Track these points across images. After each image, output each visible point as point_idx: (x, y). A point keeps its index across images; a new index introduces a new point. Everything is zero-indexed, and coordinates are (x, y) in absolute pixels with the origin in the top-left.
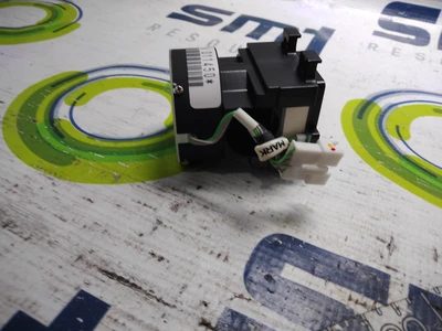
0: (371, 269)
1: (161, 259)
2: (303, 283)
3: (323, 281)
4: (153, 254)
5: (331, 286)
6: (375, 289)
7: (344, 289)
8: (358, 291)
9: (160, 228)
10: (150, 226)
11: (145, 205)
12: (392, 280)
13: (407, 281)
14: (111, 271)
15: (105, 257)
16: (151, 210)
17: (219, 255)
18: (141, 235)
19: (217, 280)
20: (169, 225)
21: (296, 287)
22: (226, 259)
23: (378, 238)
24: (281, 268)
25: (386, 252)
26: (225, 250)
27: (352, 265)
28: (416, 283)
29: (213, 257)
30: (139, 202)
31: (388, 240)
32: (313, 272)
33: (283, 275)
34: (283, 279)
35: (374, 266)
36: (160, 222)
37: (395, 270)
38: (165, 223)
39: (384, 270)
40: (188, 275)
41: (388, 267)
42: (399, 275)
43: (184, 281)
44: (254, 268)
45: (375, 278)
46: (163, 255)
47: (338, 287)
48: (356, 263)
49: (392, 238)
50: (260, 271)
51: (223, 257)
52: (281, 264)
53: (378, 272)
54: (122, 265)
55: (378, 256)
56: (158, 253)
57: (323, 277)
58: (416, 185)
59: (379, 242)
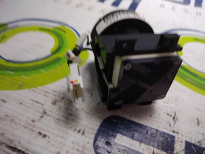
0: (165, 133)
1: (45, 136)
2: (128, 145)
3: (138, 143)
4: (40, 133)
5: (143, 145)
6: (167, 145)
7: (150, 147)
8: (158, 148)
9: (45, 116)
10: (39, 115)
11: (37, 102)
12: (176, 139)
13: (184, 139)
14: (14, 146)
15: (11, 137)
16: (40, 105)
17: (79, 131)
18: (34, 121)
19: (77, 147)
20: (50, 114)
21: (123, 148)
22: (83, 133)
23: (168, 114)
24: (115, 137)
25: (172, 122)
26: (83, 128)
27: (154, 132)
28: (188, 140)
29: (76, 133)
30: (33, 101)
31: (173, 115)
32: (132, 138)
33: (116, 141)
34: (116, 144)
35: (166, 131)
36: (45, 113)
37: (178, 133)
38: (48, 112)
39: (171, 133)
40: (60, 146)
41: (174, 132)
42: (180, 136)
43: (58, 150)
44: (99, 138)
45: (167, 139)
46: (46, 133)
47: (147, 146)
48: (157, 130)
49: (175, 114)
50: (103, 140)
51: (81, 132)
52: (114, 134)
53: (169, 135)
54: (21, 142)
55: (168, 125)
56: (43, 132)
57: (138, 140)
58: (187, 81)
59: (168, 117)
